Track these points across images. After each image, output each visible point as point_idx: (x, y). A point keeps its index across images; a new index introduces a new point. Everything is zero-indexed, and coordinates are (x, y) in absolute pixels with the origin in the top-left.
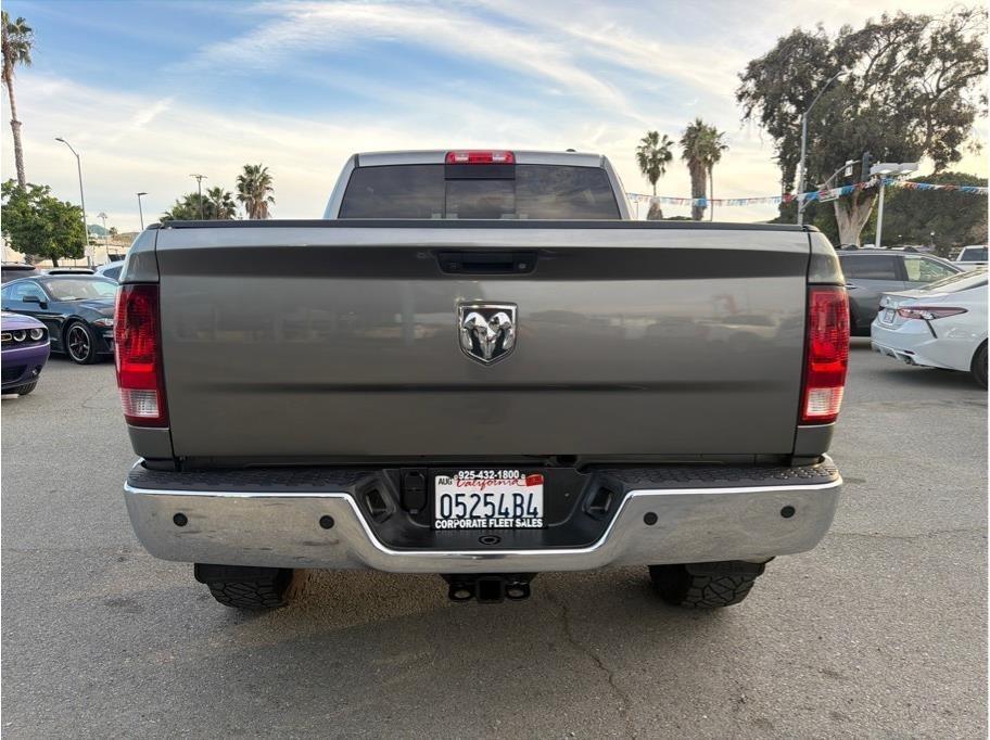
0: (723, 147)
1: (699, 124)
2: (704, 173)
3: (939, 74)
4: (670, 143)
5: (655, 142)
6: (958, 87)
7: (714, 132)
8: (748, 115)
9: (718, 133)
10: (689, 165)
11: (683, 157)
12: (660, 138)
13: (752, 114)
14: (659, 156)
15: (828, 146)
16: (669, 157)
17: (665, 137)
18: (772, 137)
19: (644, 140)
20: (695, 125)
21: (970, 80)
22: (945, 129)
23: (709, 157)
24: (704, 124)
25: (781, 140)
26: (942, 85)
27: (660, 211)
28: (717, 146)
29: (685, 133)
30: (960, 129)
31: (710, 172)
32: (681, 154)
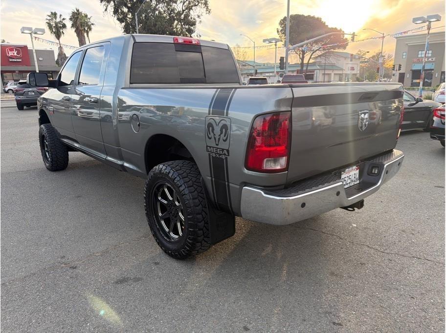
0: (93, 24)
1: (78, 11)
2: (84, 36)
3: (182, 3)
4: (64, 19)
5: (56, 18)
6: (190, 10)
7: (86, 16)
8: (106, 10)
9: (89, 17)
10: (75, 31)
11: (72, 27)
12: (58, 16)
13: (108, 10)
14: (59, 25)
15: (146, 29)
16: (64, 26)
17: (61, 15)
18: (119, 22)
19: (49, 16)
20: (76, 11)
21: (193, 8)
22: (187, 27)
23: (86, 29)
24: (80, 11)
25: (123, 24)
26: (184, 9)
27: (65, 54)
28: (90, 24)
29: (71, 15)
30: (192, 28)
31: (88, 36)
32: (71, 25)
